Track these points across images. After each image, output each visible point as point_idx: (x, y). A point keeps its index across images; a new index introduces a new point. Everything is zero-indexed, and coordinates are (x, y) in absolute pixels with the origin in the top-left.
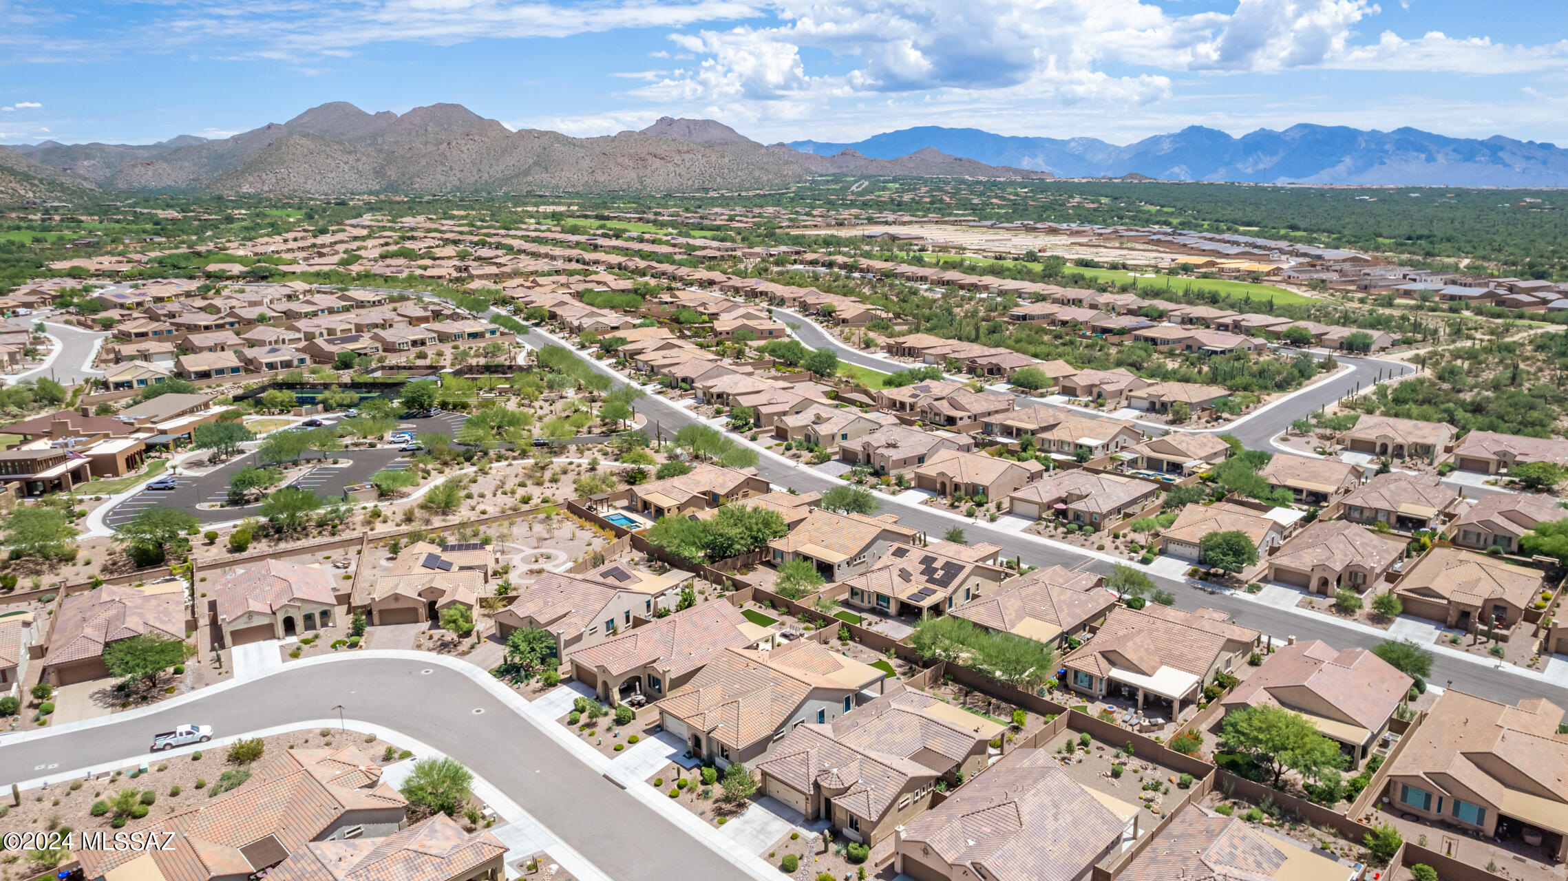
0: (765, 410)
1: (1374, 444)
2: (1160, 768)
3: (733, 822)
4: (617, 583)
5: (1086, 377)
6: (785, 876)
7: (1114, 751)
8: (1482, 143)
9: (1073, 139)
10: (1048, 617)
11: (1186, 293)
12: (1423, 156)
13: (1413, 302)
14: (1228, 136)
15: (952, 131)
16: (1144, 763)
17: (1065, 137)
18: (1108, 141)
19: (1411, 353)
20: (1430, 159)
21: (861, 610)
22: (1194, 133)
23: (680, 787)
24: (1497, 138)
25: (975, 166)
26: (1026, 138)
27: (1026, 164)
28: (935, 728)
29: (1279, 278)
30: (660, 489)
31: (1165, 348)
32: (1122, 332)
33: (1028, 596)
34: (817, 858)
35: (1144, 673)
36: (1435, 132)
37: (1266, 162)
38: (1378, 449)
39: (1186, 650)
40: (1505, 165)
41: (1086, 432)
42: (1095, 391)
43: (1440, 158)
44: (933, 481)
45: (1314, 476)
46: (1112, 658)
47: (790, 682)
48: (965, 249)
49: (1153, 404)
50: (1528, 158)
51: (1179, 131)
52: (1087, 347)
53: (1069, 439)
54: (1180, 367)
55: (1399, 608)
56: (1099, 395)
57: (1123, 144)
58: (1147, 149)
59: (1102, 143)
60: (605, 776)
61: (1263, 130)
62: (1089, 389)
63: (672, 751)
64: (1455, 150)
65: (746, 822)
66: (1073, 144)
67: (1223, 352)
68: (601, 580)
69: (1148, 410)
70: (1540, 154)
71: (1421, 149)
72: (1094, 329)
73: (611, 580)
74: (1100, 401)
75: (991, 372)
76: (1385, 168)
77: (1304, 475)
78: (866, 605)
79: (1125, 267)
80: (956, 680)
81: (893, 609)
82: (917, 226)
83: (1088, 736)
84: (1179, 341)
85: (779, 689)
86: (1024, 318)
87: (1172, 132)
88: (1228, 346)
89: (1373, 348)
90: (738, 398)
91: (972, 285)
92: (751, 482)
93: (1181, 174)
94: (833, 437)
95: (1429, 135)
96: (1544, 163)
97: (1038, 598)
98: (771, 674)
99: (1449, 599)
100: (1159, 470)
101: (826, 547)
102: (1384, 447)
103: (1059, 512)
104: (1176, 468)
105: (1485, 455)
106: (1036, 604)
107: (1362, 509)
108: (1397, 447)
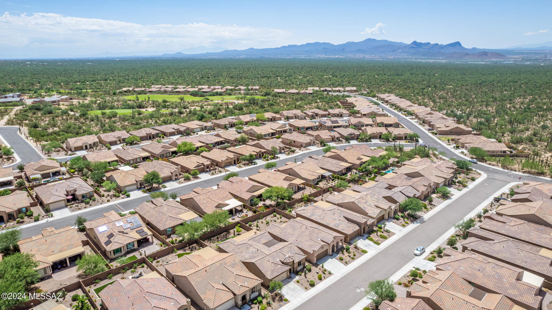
1: (82, 147)
2: (267, 217)
3: (288, 298)
6: (316, 286)
10: (182, 212)
16: (264, 219)
28: (256, 239)
33: (167, 211)
34: (308, 278)
35: (228, 205)
39: (222, 195)
47: (226, 260)
55: (198, 172)
65: (288, 294)
78: (123, 253)
81: (136, 245)
83: (250, 223)
85: (228, 264)
97: (171, 209)
98: (218, 264)
99: (204, 165)
100: (50, 177)
101: (61, 251)
102: (86, 147)
103: (68, 201)
104: (56, 174)
105: (114, 139)
106: (174, 211)
107: (133, 160)
108: (90, 145)
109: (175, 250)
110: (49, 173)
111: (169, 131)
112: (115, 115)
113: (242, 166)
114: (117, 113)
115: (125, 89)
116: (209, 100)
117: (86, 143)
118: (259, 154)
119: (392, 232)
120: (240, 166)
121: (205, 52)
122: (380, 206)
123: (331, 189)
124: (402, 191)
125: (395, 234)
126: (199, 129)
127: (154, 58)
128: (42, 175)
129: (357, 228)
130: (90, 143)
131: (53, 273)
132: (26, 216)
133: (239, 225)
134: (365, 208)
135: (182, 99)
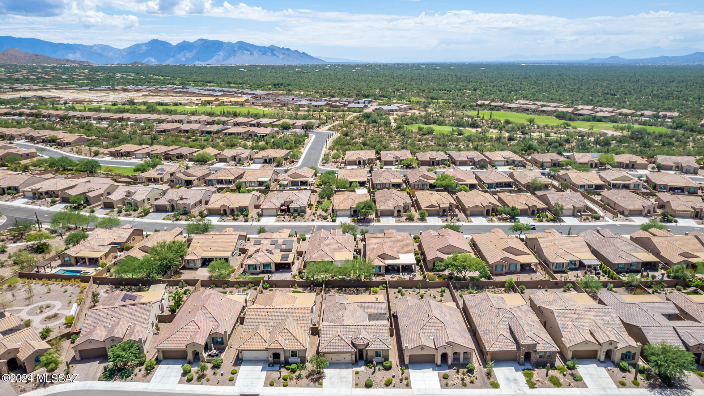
0: (91, 195)
1: (356, 161)
2: (431, 289)
3: (325, 381)
4: (133, 302)
5: (228, 153)
6: (370, 389)
7: (412, 290)
8: (268, 48)
9: (95, 45)
10: (343, 250)
11: (221, 113)
12: (249, 53)
13: (306, 109)
14: (170, 44)
15: (21, 40)
16: (425, 290)
17: (91, 44)
18: (113, 46)
19: (327, 128)
20: (252, 54)
21: (257, 274)
22: (154, 43)
23: (285, 380)
24: (272, 46)
25: (48, 60)
26: (68, 44)
27: (71, 57)
28: (365, 305)
29: (249, 104)
30: (83, 248)
31: (241, 137)
32: (218, 132)
33: (328, 244)
34: (374, 375)
35: (397, 259)
36: (251, 43)
37: (189, 55)
38: (357, 163)
39: (402, 246)
40: (277, 57)
41: (259, 176)
42: (237, 159)
43: (255, 53)
44: (219, 210)
45: (357, 176)
46: (383, 256)
47: (297, 310)
48: (92, 101)
49: (265, 160)
50: (283, 54)
51: (147, 42)
52: (204, 141)
53: (254, 180)
54: (253, 144)
55: (427, 214)
56: (240, 160)
57: (122, 48)
58: (134, 49)
59: (111, 47)
60: (240, 395)
61: (185, 41)
62: (234, 158)
63: (261, 367)
64: (259, 51)
65: (331, 378)
66: (95, 48)
67: (266, 135)
68: (124, 303)
69: (263, 163)
70: (287, 52)
71: (247, 50)
72: (202, 132)
73: (128, 302)
74: (241, 162)
75: (178, 157)
76: (236, 57)
77: (353, 176)
78: (258, 271)
79: (181, 104)
80: (333, 287)
81: (273, 268)
82: (45, 91)
83: (400, 288)
84: (245, 133)
85: (294, 315)
86: (164, 131)
87: (144, 42)
88: (268, 133)
89: (314, 127)
90: (67, 191)
91: (120, 118)
92: (135, 232)
93: (153, 62)
94: (144, 201)
95: (249, 44)
96: (289, 56)
97: (333, 244)
98: (285, 311)
99: (439, 207)
100: (298, 185)
101: (215, 251)
102: (360, 162)
103: (282, 211)
104: (304, 183)
105: (391, 159)
106: (335, 247)
107: (380, 184)
108: (364, 161)
109: (296, 285)
110: (298, 181)
111: (459, 159)
112: (430, 132)
113: (496, 220)
114: (434, 130)
115: (479, 102)
116: (570, 126)
117: (360, 158)
118: (531, 209)
119: (584, 383)
120: (492, 220)
121: (657, 56)
122: (595, 334)
123: (571, 285)
124: (677, 329)
125: (586, 387)
126: (503, 163)
127: (573, 64)
128: (292, 182)
129: (514, 348)
130: (364, 158)
131: (202, 266)
132: (242, 214)
133: (384, 285)
134: (565, 327)
135: (531, 121)
